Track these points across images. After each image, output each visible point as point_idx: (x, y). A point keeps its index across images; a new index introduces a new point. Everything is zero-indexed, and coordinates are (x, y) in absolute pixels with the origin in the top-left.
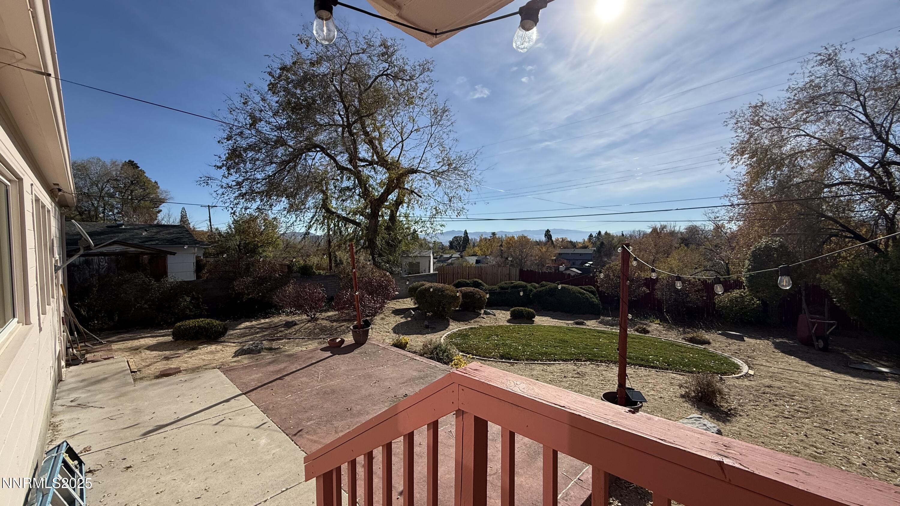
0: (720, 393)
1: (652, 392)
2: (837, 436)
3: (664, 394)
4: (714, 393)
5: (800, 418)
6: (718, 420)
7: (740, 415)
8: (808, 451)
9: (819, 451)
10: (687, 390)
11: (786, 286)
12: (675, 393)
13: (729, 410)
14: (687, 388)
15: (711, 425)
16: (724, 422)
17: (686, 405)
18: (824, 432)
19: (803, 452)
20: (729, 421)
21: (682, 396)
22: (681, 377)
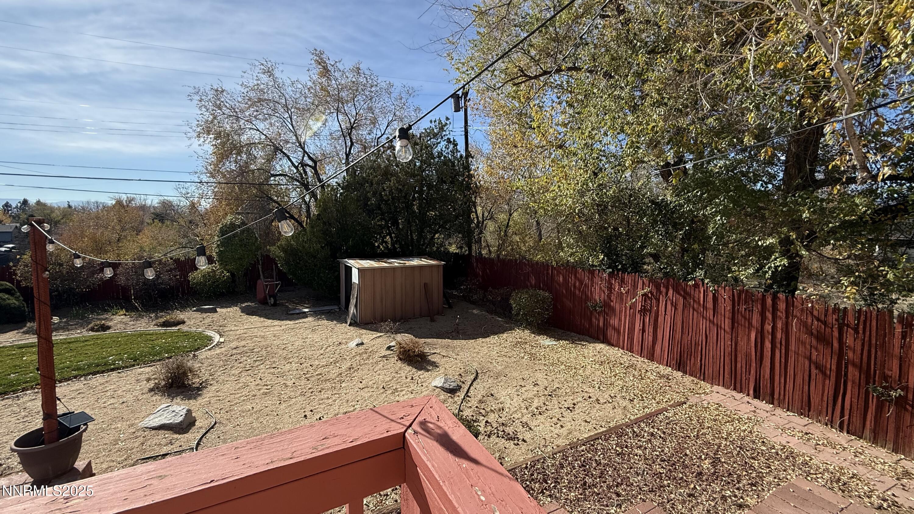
0: (191, 371)
1: (112, 401)
2: (280, 370)
3: (129, 397)
4: (185, 374)
5: (257, 367)
6: (189, 399)
7: (211, 385)
8: (262, 391)
9: (269, 387)
10: (157, 381)
11: (203, 266)
12: (142, 390)
13: (201, 384)
14: (155, 379)
15: (180, 409)
16: (195, 398)
17: (154, 398)
18: (272, 370)
19: (258, 394)
20: (200, 395)
21: (151, 390)
22: (148, 369)
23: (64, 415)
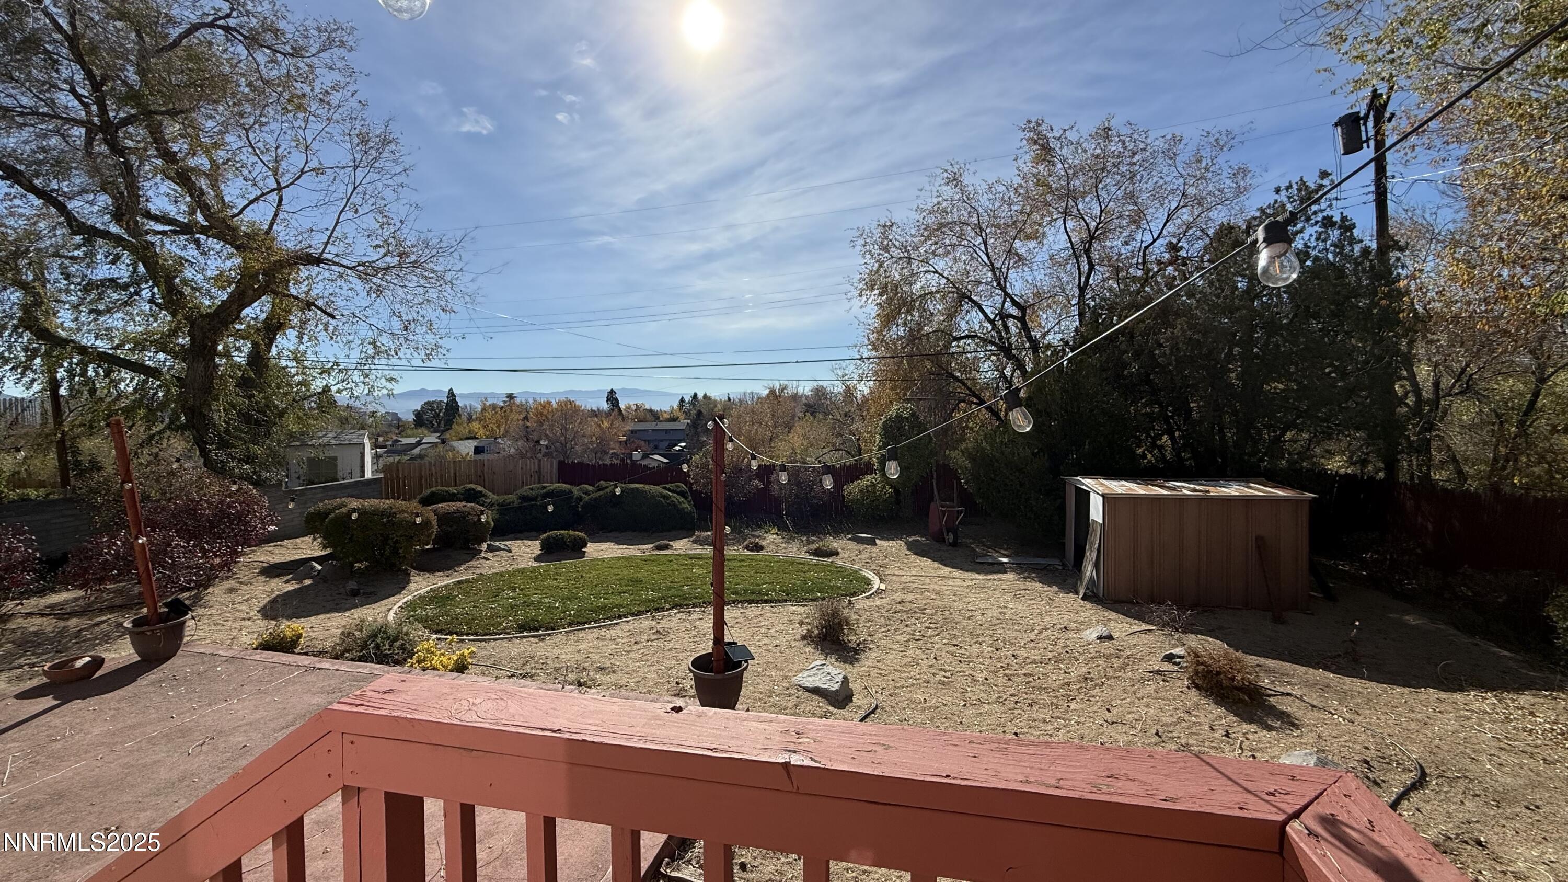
0: (848, 624)
1: (765, 641)
2: (963, 651)
3: (781, 640)
4: (840, 624)
5: (930, 637)
6: (845, 662)
7: (870, 649)
8: (938, 678)
9: (948, 674)
10: (809, 627)
11: (893, 475)
12: (794, 634)
13: (858, 645)
14: (809, 624)
15: (836, 672)
16: (852, 663)
17: (807, 650)
18: (952, 649)
19: (932, 681)
20: (857, 660)
21: (804, 638)
22: (800, 610)
23: (730, 643)
